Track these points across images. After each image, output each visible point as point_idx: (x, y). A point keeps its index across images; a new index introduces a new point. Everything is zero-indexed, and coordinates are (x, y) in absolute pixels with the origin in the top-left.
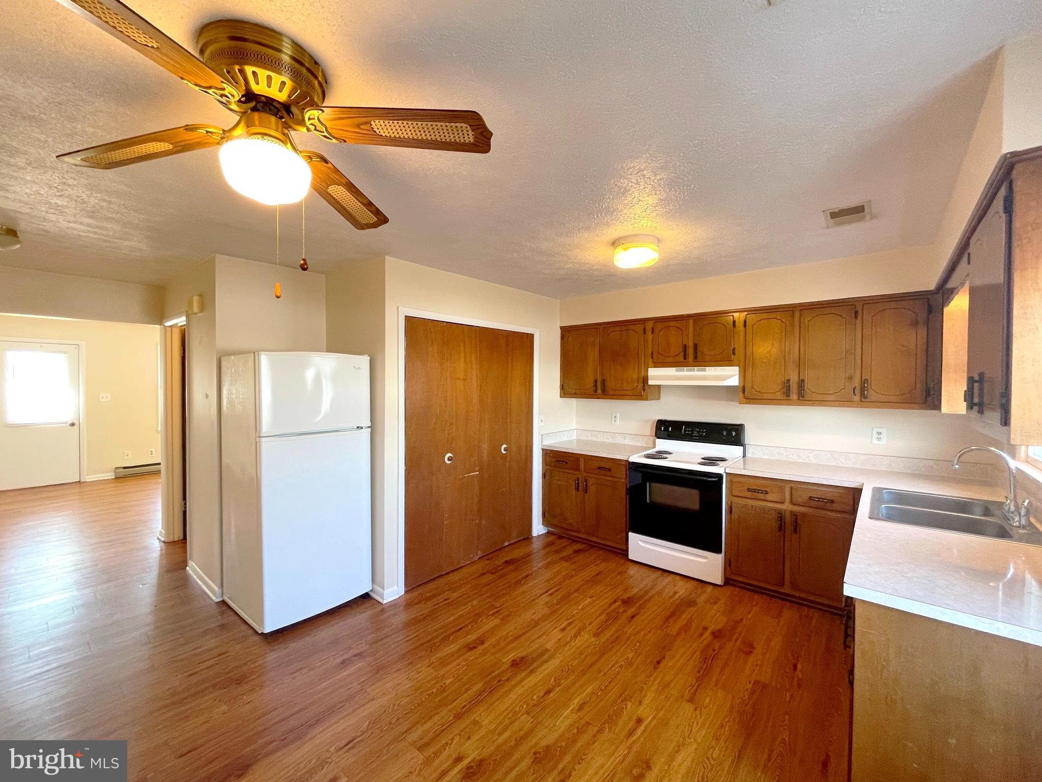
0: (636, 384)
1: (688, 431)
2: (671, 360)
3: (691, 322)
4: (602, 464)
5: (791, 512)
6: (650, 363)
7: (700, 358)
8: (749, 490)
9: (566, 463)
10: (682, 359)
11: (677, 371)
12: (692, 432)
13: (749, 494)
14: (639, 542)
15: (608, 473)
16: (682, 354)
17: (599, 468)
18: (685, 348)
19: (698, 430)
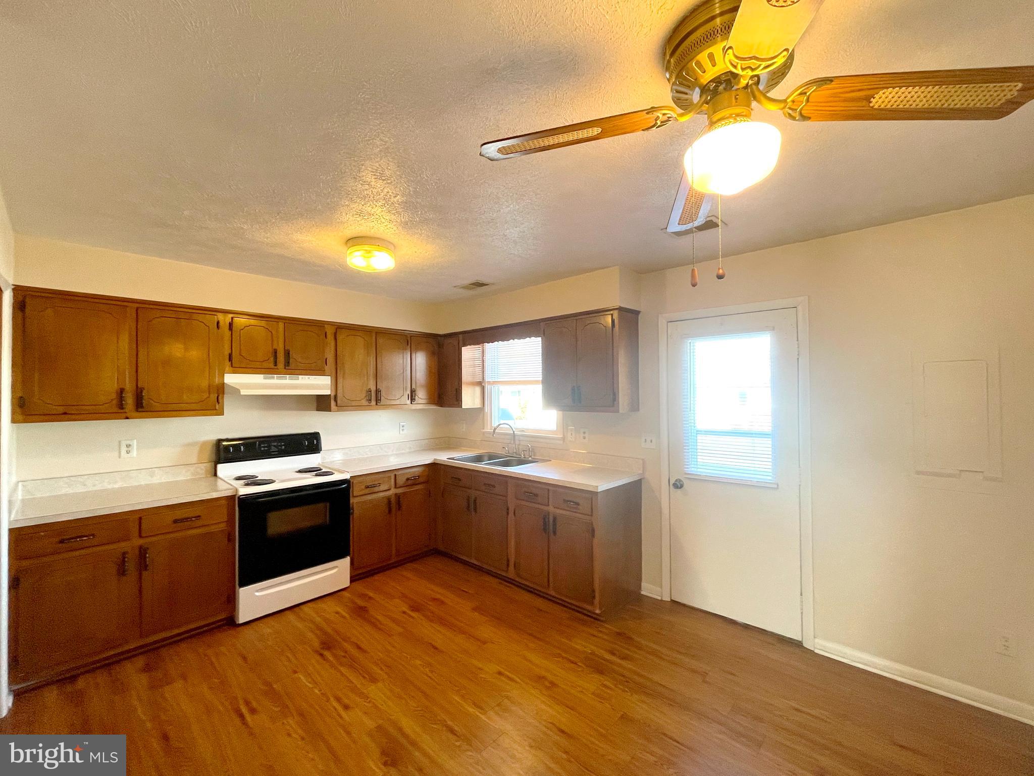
0: (206, 395)
1: (264, 447)
2: (258, 365)
3: (281, 325)
4: (179, 514)
5: (396, 494)
6: (227, 369)
7: (292, 365)
8: (367, 487)
9: (93, 535)
10: (272, 365)
11: (265, 378)
12: (269, 447)
13: (367, 491)
14: (257, 594)
15: (199, 523)
16: (272, 359)
17: (175, 521)
18: (275, 352)
19: (275, 444)
